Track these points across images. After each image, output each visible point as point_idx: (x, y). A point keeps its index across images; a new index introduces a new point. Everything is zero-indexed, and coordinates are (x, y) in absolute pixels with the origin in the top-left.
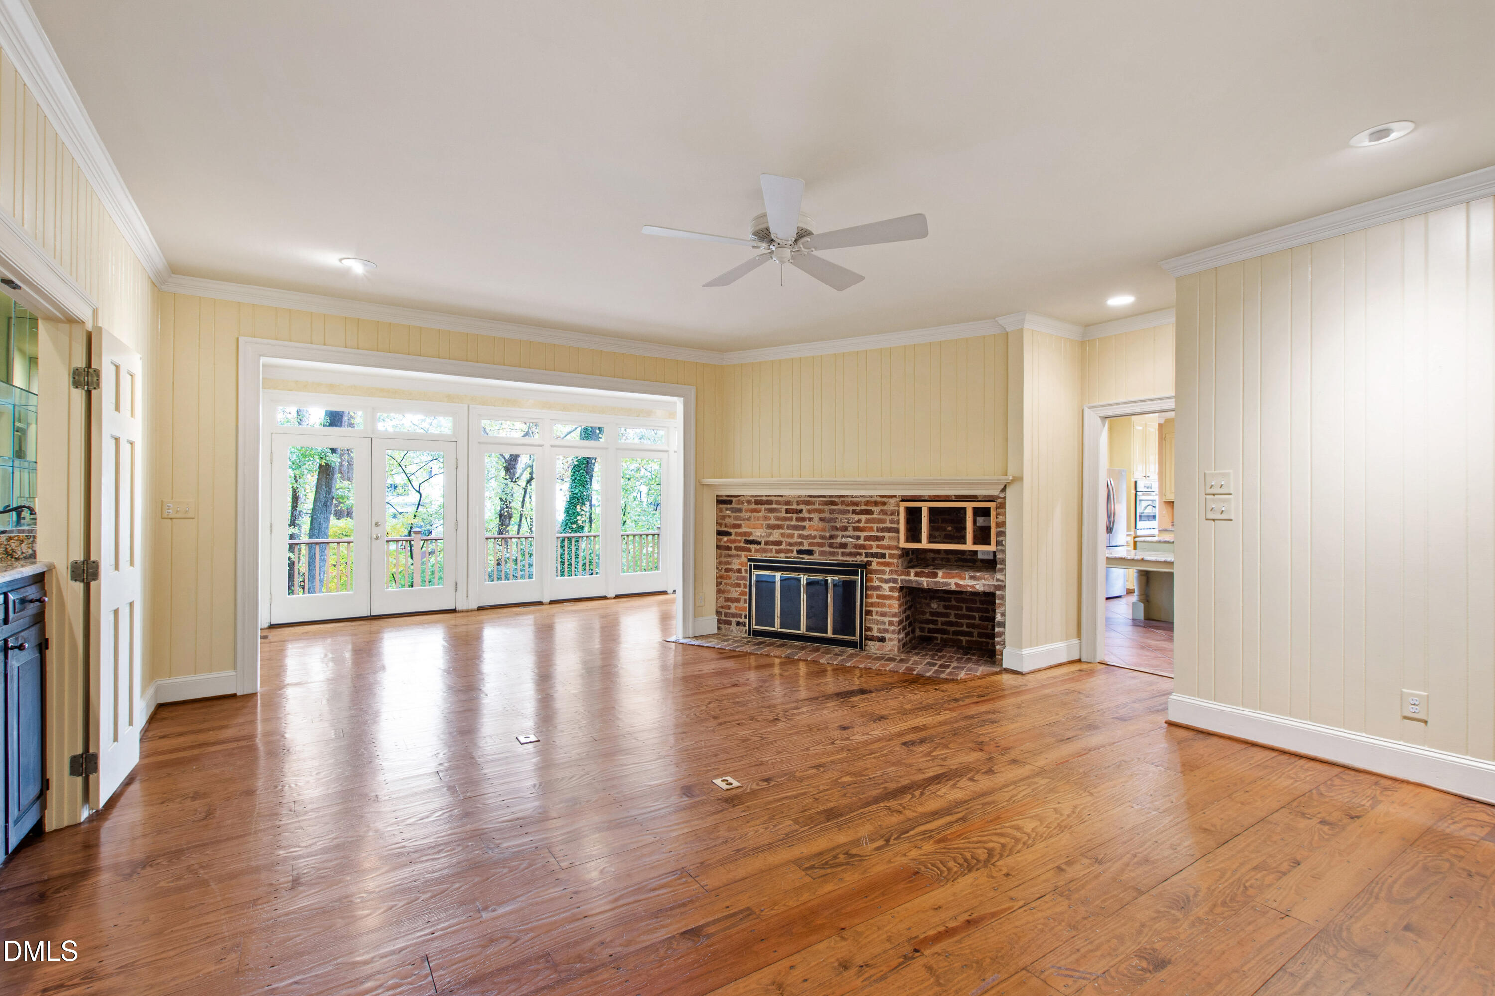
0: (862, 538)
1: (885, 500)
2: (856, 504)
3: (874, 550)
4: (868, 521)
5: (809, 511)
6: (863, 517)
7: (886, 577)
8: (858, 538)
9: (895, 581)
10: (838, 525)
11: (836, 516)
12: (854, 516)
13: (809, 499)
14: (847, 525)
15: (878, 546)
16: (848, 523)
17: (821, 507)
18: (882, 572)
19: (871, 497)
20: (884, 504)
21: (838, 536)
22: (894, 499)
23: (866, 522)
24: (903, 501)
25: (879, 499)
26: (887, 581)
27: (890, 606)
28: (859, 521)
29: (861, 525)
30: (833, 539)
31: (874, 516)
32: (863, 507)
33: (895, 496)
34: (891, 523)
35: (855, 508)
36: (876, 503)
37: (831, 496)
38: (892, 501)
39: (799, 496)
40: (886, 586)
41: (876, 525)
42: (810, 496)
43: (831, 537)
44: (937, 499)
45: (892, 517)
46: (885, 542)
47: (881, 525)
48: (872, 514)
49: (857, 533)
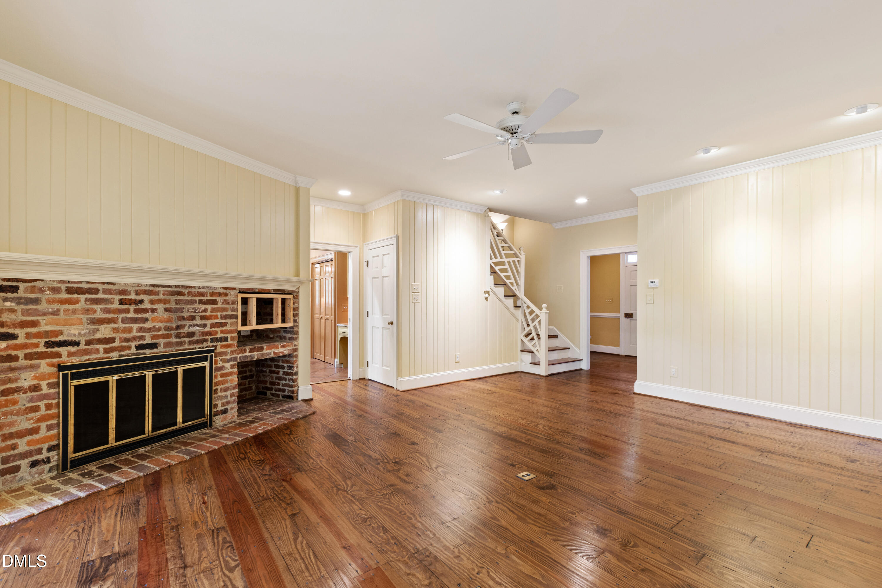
0: (209, 326)
1: (227, 291)
2: (203, 295)
3: (219, 335)
4: (213, 310)
5: (152, 302)
6: (209, 307)
7: (228, 357)
8: (205, 326)
9: (235, 359)
10: (185, 315)
11: (183, 306)
12: (200, 306)
13: (151, 288)
14: (194, 314)
15: (222, 332)
16: (195, 312)
17: (166, 297)
18: (225, 353)
19: (216, 288)
20: (226, 295)
21: (185, 326)
22: (234, 290)
23: (212, 312)
24: (240, 292)
25: (223, 291)
26: (228, 361)
27: (232, 381)
28: (205, 310)
29: (208, 314)
30: (180, 329)
31: (218, 306)
32: (209, 298)
33: (235, 289)
34: (232, 311)
35: (201, 298)
36: (220, 294)
37: (177, 287)
38: (233, 292)
39: (138, 285)
40: (228, 365)
41: (220, 313)
42: (153, 286)
43: (178, 327)
44: (263, 292)
45: (233, 306)
46: (228, 328)
47: (225, 313)
48: (217, 304)
49: (203, 322)
